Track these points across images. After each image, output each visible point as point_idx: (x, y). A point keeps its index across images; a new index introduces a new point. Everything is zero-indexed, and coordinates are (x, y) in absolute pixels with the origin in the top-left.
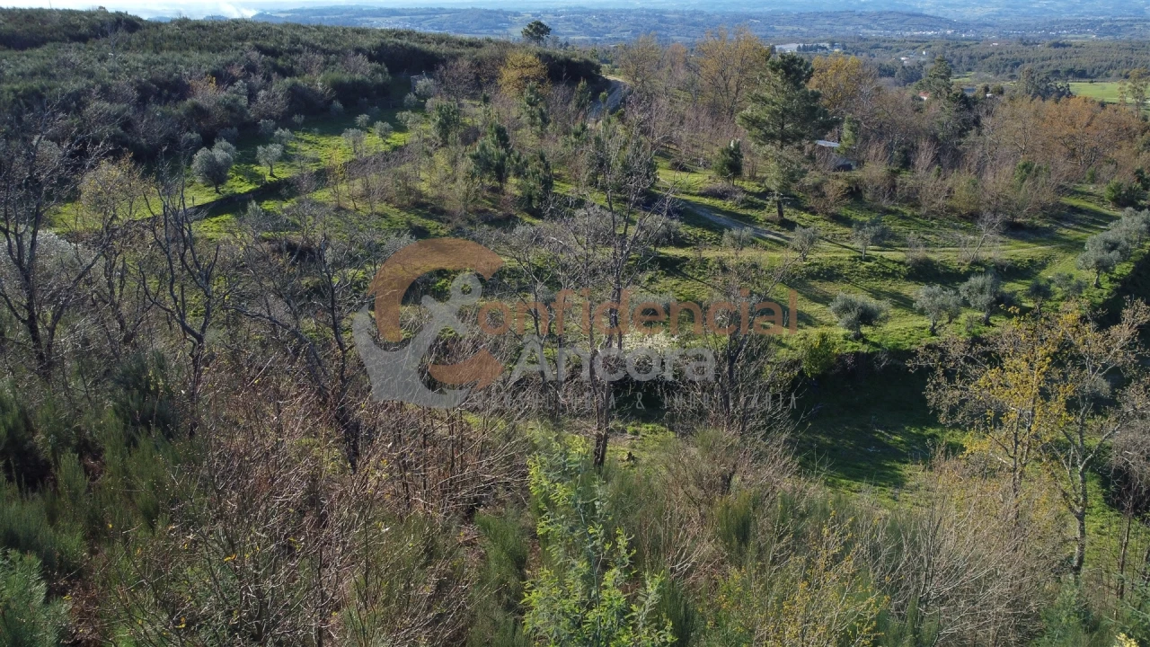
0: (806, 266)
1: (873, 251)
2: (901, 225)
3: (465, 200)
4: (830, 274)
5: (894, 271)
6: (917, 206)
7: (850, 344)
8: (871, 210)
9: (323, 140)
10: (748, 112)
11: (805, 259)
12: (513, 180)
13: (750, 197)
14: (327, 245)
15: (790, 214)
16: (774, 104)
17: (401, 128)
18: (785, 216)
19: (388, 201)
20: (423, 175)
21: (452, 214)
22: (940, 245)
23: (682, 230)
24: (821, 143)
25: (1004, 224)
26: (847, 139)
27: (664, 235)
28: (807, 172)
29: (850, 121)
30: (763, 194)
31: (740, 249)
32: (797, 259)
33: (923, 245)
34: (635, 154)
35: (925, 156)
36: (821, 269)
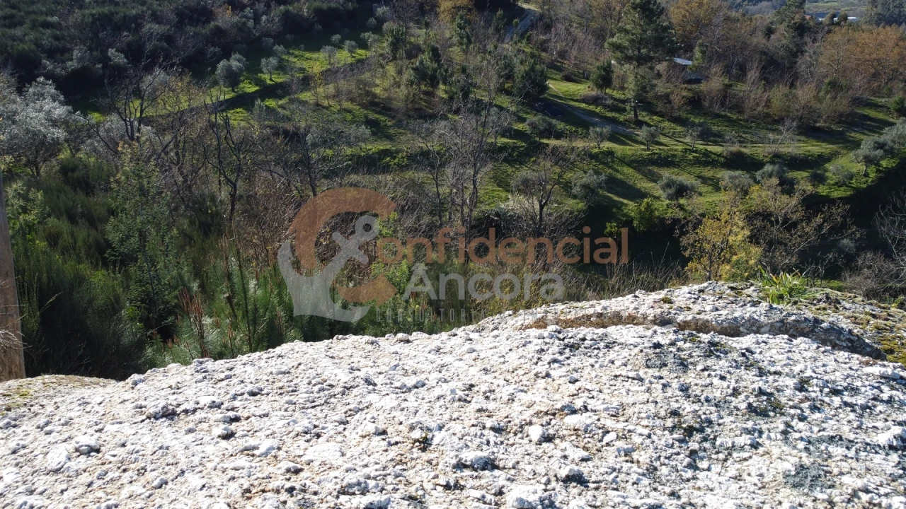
0: (649, 154)
1: (700, 146)
2: (727, 126)
3: (406, 101)
4: (666, 161)
5: (713, 160)
6: (741, 112)
7: (670, 210)
8: (706, 114)
9: (308, 55)
10: (615, 39)
11: (648, 150)
12: (442, 87)
13: (616, 103)
14: (309, 132)
15: (644, 116)
16: (633, 34)
17: (363, 45)
18: (640, 118)
19: (352, 100)
20: (378, 82)
21: (396, 111)
22: (753, 142)
23: (560, 126)
24: (679, 61)
25: (798, 127)
26: (697, 60)
27: (546, 130)
28: (655, 85)
29: (701, 45)
30: (623, 102)
31: (602, 141)
32: (643, 149)
33: (740, 142)
34: (532, 69)
35: (753, 74)
36: (660, 157)
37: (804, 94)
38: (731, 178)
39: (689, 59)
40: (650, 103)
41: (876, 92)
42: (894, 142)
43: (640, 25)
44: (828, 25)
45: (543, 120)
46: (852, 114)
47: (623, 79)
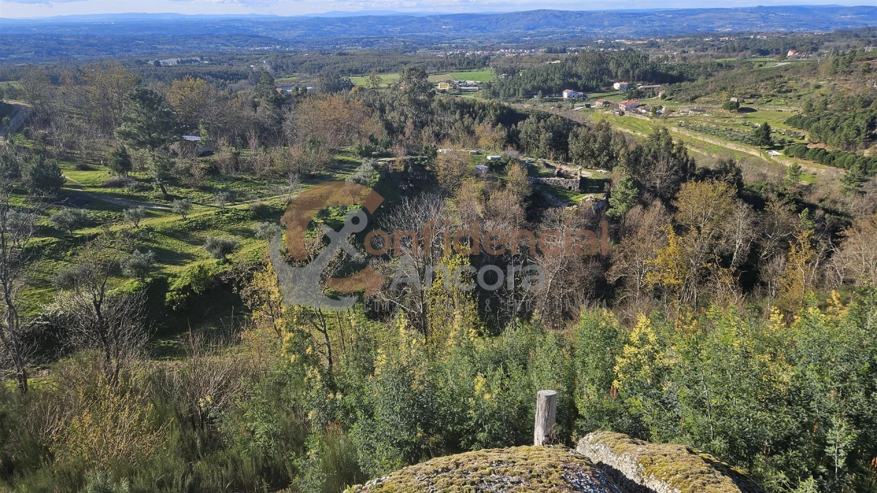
0: (187, 223)
1: (228, 205)
2: (246, 186)
4: (204, 226)
5: (243, 216)
6: (254, 173)
7: (221, 267)
8: (226, 180)
10: (123, 128)
11: (185, 219)
13: (141, 184)
15: (172, 191)
16: (139, 122)
18: (169, 193)
22: (270, 196)
23: (92, 214)
24: (188, 138)
25: (300, 178)
26: (204, 135)
27: (75, 221)
28: (174, 163)
29: (203, 123)
30: (149, 180)
31: (139, 221)
32: (180, 220)
33: (260, 197)
34: (41, 165)
35: (253, 142)
36: (197, 224)
37: (295, 152)
38: (262, 228)
39: (196, 135)
40: (174, 178)
41: (343, 144)
42: (365, 177)
43: (144, 113)
44: (296, 97)
45: (70, 212)
46: (332, 161)
47: (142, 160)
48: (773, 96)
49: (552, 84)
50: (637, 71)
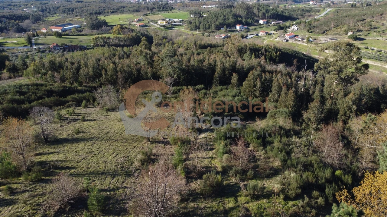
48: (369, 31)
49: (229, 21)
50: (269, 14)
